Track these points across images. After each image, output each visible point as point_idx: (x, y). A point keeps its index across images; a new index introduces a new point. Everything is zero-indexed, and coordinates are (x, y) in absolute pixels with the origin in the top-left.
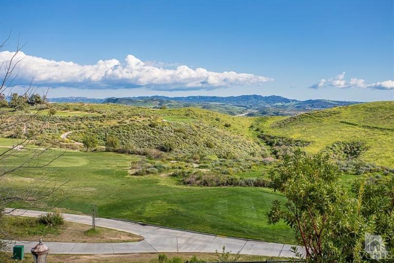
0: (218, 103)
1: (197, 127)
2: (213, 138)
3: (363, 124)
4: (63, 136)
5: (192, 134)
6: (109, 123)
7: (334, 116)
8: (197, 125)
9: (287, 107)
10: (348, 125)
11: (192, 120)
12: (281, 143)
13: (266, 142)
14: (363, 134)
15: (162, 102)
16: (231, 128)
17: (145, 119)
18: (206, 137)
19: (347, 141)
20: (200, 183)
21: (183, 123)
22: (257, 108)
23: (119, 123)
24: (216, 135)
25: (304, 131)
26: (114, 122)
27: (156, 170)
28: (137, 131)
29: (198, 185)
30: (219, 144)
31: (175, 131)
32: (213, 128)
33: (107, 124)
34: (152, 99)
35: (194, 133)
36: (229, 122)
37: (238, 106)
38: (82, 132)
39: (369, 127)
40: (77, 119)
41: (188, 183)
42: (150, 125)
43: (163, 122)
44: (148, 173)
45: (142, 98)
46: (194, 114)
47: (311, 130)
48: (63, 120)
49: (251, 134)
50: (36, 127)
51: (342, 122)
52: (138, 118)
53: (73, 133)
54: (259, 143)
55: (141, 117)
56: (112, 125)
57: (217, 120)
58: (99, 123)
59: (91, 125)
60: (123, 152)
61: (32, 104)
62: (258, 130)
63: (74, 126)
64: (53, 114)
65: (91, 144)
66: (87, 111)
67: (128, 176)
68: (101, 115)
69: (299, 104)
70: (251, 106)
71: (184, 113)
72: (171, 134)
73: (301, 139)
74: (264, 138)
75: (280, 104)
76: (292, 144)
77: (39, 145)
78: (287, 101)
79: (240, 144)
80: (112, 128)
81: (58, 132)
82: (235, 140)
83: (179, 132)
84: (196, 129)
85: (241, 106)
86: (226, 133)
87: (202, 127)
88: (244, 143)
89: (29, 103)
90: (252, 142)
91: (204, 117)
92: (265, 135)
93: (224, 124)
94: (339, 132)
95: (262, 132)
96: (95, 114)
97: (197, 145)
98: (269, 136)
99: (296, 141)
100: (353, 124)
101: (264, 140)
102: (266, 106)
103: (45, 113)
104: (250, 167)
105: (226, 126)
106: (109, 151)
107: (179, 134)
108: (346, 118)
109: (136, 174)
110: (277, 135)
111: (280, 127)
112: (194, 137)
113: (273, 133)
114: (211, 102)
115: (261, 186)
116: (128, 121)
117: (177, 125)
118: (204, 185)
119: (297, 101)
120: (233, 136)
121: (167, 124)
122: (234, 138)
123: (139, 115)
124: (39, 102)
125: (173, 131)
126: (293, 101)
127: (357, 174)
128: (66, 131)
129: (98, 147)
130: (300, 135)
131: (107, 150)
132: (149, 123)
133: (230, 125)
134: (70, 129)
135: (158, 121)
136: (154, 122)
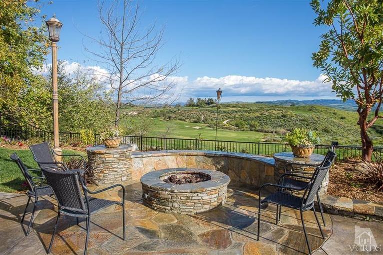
1: (317, 118)
2: (330, 126)
4: (225, 122)
5: (313, 123)
6: (254, 115)
8: (317, 116)
11: (314, 113)
13: (376, 131)
15: (293, 105)
17: (279, 112)
18: (324, 125)
21: (306, 115)
23: (261, 114)
24: (332, 124)
26: (257, 114)
27: (281, 139)
28: (272, 120)
30: (334, 130)
31: (300, 120)
32: (331, 119)
33: (252, 115)
34: (286, 102)
35: (315, 122)
36: (344, 115)
37: (354, 107)
38: (236, 120)
40: (233, 112)
42: (282, 116)
43: (292, 114)
45: (279, 101)
46: (316, 109)
48: (225, 112)
50: (209, 116)
52: (274, 111)
53: (230, 121)
55: (276, 111)
56: (256, 116)
57: (334, 114)
58: (248, 114)
59: (242, 115)
60: (261, 131)
61: (209, 104)
63: (232, 116)
64: (219, 108)
65: (240, 126)
66: (240, 107)
68: (249, 110)
71: (308, 109)
72: (297, 122)
74: (374, 128)
77: (210, 127)
79: (352, 131)
80: (255, 117)
81: (221, 120)
82: (349, 128)
84: (316, 119)
86: (341, 123)
87: (321, 118)
89: (207, 104)
91: (323, 112)
93: (339, 117)
96: (246, 109)
98: (379, 127)
103: (215, 109)
105: (342, 118)
106: (252, 131)
107: (303, 122)
112: (314, 125)
114: (331, 103)
116: (267, 114)
117: (302, 116)
120: (346, 125)
121: (294, 115)
122: (347, 127)
123: (274, 109)
124: (212, 103)
128: (226, 119)
129: (245, 128)
131: (251, 130)
133: (345, 118)
134: (229, 118)
135: (288, 113)
136: (285, 114)
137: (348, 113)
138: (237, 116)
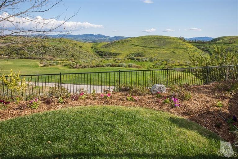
0: (72, 38)
1: (66, 47)
2: (75, 53)
3: (141, 45)
7: (129, 42)
9: (105, 39)
10: (135, 46)
11: (63, 44)
12: (106, 54)
13: (100, 54)
14: (142, 49)
16: (82, 48)
17: (38, 43)
18: (71, 52)
19: (135, 53)
20: (83, 67)
21: (59, 45)
22: (91, 40)
23: (25, 45)
24: (76, 51)
25: (116, 49)
27: (55, 64)
29: (81, 68)
30: (78, 55)
31: (55, 49)
32: (74, 48)
33: (17, 46)
35: (65, 50)
36: (81, 45)
39: (144, 47)
41: (75, 68)
43: (49, 45)
44: (51, 65)
46: (64, 42)
47: (119, 48)
49: (92, 51)
51: (133, 45)
52: (35, 43)
54: (96, 55)
55: (36, 42)
56: (21, 46)
57: (75, 44)
58: (13, 45)
60: (31, 58)
62: (95, 49)
67: (40, 67)
69: (111, 38)
70: (89, 39)
71: (58, 41)
72: (54, 51)
73: (116, 52)
74: (98, 52)
75: (102, 38)
76: (112, 55)
78: (105, 37)
79: (88, 55)
82: (85, 53)
83: (58, 49)
84: (66, 48)
85: (84, 39)
86: (81, 50)
87: (69, 47)
88: (90, 55)
90: (93, 54)
91: (69, 43)
92: (99, 51)
94: (132, 49)
95: (97, 50)
97: (67, 56)
98: (101, 52)
99: (113, 53)
100: (137, 45)
101: (98, 53)
102: (96, 39)
104: (102, 61)
105: (80, 47)
106: (22, 58)
107: (58, 50)
108: (134, 43)
109: (44, 66)
110: (104, 51)
111: (105, 47)
112: (65, 52)
113: (102, 50)
114: (69, 37)
115: (114, 66)
116: (29, 44)
117: (56, 46)
118: (85, 68)
119: (109, 37)
121: (51, 46)
125: (54, 49)
126: (108, 37)
127: (151, 62)
130: (114, 50)
132: (41, 45)
135: (46, 44)
136: (44, 45)
137: (83, 44)
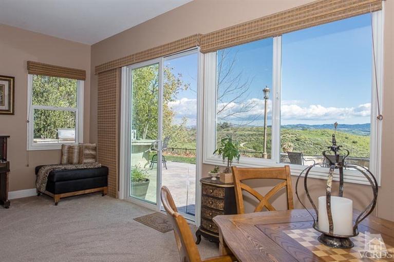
4: (241, 145)
5: (327, 147)
11: (327, 137)
15: (304, 128)
17: (293, 135)
21: (319, 139)
24: (346, 148)
31: (314, 144)
32: (344, 143)
34: (297, 126)
36: (355, 140)
38: (252, 143)
40: (249, 135)
42: (296, 140)
43: (305, 138)
45: (290, 125)
46: (328, 134)
48: (241, 135)
53: (247, 144)
55: (290, 135)
57: (346, 138)
61: (224, 128)
63: (247, 139)
64: (235, 132)
66: (255, 131)
71: (320, 133)
72: (311, 146)
82: (361, 152)
86: (353, 147)
89: (222, 127)
93: (352, 141)
96: (260, 133)
105: (354, 142)
107: (317, 146)
114: (341, 128)
117: (315, 140)
120: (359, 149)
121: (308, 139)
122: (360, 151)
123: (288, 133)
124: (227, 127)
125: (312, 144)
128: (243, 142)
132: (296, 138)
133: (357, 142)
134: (245, 141)
135: (302, 137)
136: (299, 138)
137: (359, 138)
138: (253, 139)
